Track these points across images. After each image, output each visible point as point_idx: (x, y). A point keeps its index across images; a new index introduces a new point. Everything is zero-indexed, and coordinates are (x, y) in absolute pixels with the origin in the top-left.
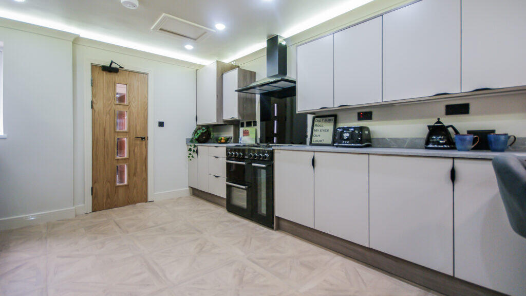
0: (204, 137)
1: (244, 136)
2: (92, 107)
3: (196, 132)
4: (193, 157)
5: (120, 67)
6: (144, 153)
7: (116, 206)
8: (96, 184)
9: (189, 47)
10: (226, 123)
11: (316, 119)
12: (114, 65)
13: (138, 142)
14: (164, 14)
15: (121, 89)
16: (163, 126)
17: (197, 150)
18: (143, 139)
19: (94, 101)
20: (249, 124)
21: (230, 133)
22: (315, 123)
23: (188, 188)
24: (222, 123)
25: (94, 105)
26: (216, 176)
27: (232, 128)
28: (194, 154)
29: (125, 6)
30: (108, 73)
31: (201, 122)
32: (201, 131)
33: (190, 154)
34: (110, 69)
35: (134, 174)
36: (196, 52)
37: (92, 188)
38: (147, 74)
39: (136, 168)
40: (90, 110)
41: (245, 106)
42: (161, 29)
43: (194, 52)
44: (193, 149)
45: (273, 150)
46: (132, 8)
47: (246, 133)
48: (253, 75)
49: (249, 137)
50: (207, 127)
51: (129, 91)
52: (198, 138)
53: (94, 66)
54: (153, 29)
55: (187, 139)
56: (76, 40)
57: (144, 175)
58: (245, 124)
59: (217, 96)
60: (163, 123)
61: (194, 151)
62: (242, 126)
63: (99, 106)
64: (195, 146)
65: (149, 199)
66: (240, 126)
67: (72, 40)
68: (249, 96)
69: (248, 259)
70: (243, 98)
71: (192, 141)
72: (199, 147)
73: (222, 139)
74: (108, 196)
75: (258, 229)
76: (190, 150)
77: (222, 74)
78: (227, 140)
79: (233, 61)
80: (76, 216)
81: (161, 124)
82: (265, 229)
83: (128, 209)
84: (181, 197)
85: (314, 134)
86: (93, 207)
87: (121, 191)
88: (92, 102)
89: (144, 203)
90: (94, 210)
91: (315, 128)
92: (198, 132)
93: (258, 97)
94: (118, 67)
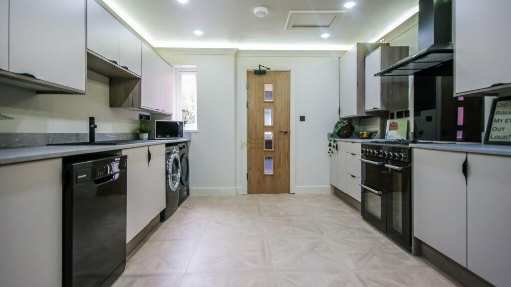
0: (345, 132)
1: (390, 129)
2: (247, 106)
3: (336, 126)
4: (332, 153)
5: (268, 69)
6: (287, 146)
7: (264, 192)
8: (250, 171)
9: (325, 35)
10: (369, 115)
11: (498, 103)
12: (262, 68)
13: (282, 136)
14: (290, 12)
15: (269, 88)
16: (304, 120)
17: (337, 145)
18: (286, 132)
19: (249, 102)
20: (400, 115)
21: (376, 127)
22: (497, 109)
23: (330, 186)
24: (365, 115)
25: (249, 105)
26: (353, 176)
27: (378, 120)
28: (334, 150)
29: (258, 16)
30: (259, 76)
31: (344, 115)
32: (342, 124)
33: (330, 150)
34: (260, 73)
35: (279, 166)
36: (333, 39)
37: (247, 174)
38: (289, 71)
39: (280, 160)
40: (246, 108)
41: (391, 92)
42: (293, 26)
43: (330, 40)
44: (333, 144)
45: (411, 148)
46: (263, 16)
47: (394, 127)
48: (404, 50)
49: (397, 131)
50: (350, 119)
51: (275, 88)
52: (339, 132)
53: (248, 72)
54: (287, 28)
55: (328, 134)
56: (237, 53)
57: (287, 168)
58: (395, 116)
59: (358, 84)
60: (304, 117)
61: (334, 146)
62: (392, 118)
63: (252, 105)
64: (335, 141)
65: (291, 192)
66: (390, 117)
67: (234, 54)
68: (397, 79)
69: (357, 275)
70: (388, 83)
71: (332, 136)
72: (339, 143)
73: (363, 134)
74: (259, 183)
75: (390, 247)
76: (330, 145)
77: (365, 58)
78: (370, 136)
79: (381, 39)
80: (237, 195)
81: (302, 119)
82: (400, 250)
83: (272, 197)
84: (321, 195)
85: (493, 127)
86: (248, 189)
87: (268, 180)
88: (248, 102)
89: (287, 194)
90: (249, 193)
91: (496, 117)
92: (339, 126)
93: (411, 78)
94: (265, 69)
